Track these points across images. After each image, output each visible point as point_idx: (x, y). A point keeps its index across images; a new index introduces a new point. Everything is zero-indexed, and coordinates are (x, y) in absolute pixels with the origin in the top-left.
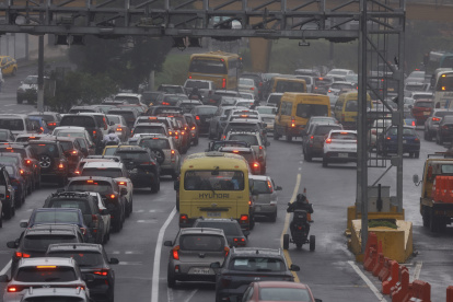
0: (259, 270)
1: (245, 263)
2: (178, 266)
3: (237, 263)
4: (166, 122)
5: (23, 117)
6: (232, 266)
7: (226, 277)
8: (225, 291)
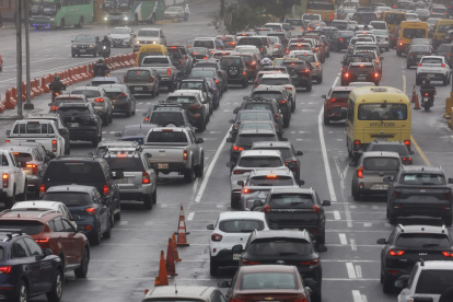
0: (424, 184)
1: (413, 178)
2: (362, 184)
3: (407, 178)
4: (310, 42)
5: (213, 39)
6: (402, 181)
7: (398, 190)
8: (397, 201)
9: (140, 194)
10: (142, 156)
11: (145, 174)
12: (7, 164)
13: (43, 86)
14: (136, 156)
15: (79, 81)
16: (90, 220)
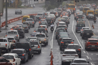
5: (42, 13)
9: (37, 50)
10: (38, 41)
11: (39, 46)
12: (7, 42)
13: (9, 22)
14: (37, 41)
15: (16, 21)
16: (23, 57)
